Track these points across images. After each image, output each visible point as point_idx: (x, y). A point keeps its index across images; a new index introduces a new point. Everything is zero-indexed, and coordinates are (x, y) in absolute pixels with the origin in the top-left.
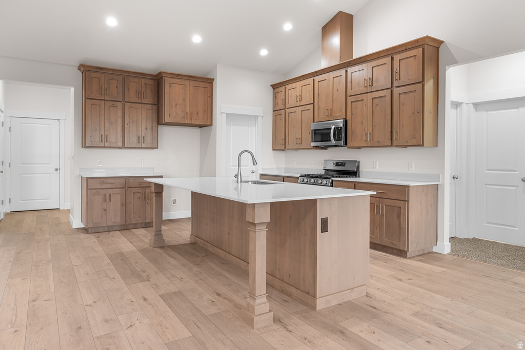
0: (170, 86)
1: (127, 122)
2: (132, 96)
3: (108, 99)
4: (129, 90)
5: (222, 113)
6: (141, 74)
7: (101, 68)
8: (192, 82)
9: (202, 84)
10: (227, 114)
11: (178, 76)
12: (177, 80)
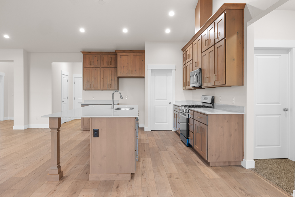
0: (120, 57)
1: (102, 77)
2: (105, 64)
3: (93, 67)
4: (103, 61)
5: (148, 69)
6: (108, 52)
7: (90, 52)
8: (132, 54)
9: (138, 54)
10: (151, 70)
11: (124, 51)
12: (124, 54)
